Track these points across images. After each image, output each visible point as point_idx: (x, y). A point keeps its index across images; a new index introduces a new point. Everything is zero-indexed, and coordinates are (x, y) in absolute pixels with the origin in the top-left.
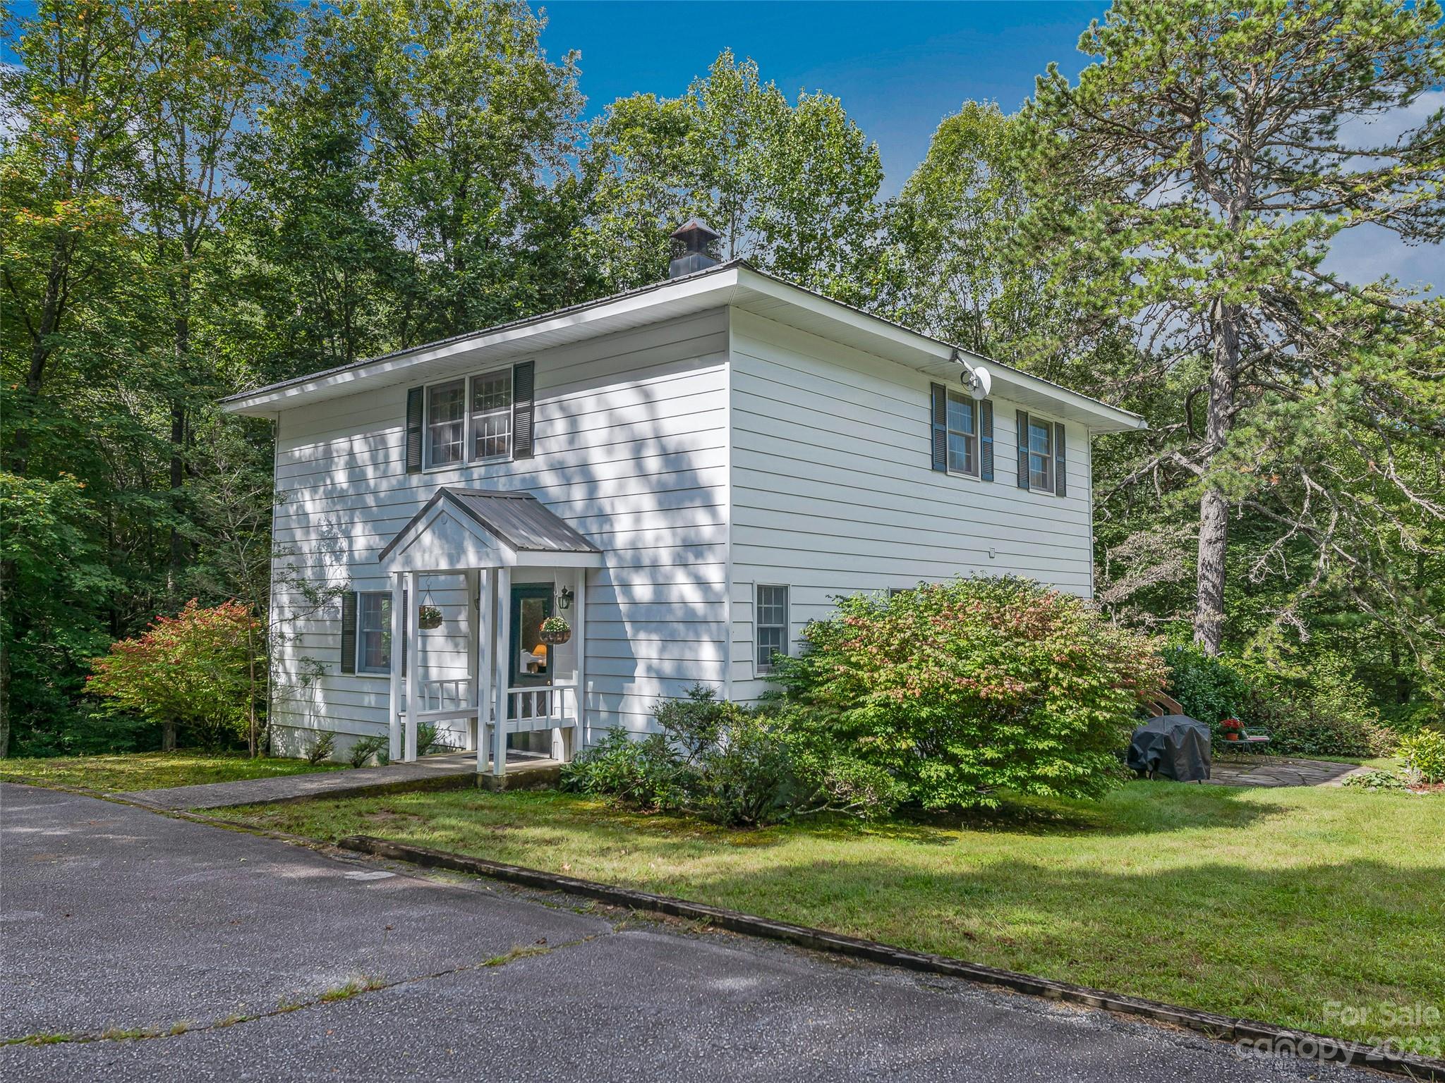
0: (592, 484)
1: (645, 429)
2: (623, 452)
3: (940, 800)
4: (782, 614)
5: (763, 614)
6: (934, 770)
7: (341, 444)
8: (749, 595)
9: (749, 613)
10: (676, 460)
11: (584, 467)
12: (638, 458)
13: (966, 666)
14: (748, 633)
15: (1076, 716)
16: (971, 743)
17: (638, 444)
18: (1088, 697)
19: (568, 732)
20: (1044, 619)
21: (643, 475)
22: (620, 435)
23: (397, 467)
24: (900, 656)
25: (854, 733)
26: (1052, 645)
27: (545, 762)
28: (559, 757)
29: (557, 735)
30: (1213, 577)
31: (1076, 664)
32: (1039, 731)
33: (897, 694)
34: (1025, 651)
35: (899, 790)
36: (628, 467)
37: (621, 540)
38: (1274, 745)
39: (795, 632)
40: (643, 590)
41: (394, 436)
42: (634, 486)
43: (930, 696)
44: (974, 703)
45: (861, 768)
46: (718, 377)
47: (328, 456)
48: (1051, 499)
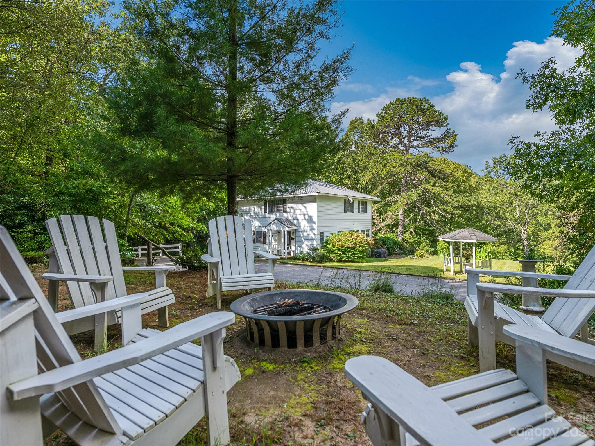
0: (298, 220)
1: (306, 213)
2: (302, 216)
3: (344, 259)
4: (323, 236)
5: (321, 236)
6: (343, 256)
7: (252, 208)
8: (319, 233)
9: (319, 236)
10: (310, 217)
11: (296, 217)
12: (304, 217)
13: (347, 243)
14: (319, 238)
15: (360, 249)
16: (348, 252)
17: (304, 215)
18: (362, 246)
19: (293, 252)
20: (357, 237)
21: (305, 219)
22: (302, 213)
23: (263, 212)
24: (339, 242)
25: (333, 251)
26: (358, 240)
27: (290, 256)
28: (292, 255)
29: (292, 252)
30: (402, 222)
31: (361, 242)
32: (356, 251)
33: (338, 246)
34: (354, 241)
35: (339, 258)
36: (303, 218)
37: (302, 228)
38: (404, 253)
39: (325, 238)
40: (305, 234)
41: (263, 207)
42: (304, 220)
43: (343, 247)
44: (348, 247)
45: (334, 255)
46: (315, 205)
47: (250, 209)
48: (365, 214)
